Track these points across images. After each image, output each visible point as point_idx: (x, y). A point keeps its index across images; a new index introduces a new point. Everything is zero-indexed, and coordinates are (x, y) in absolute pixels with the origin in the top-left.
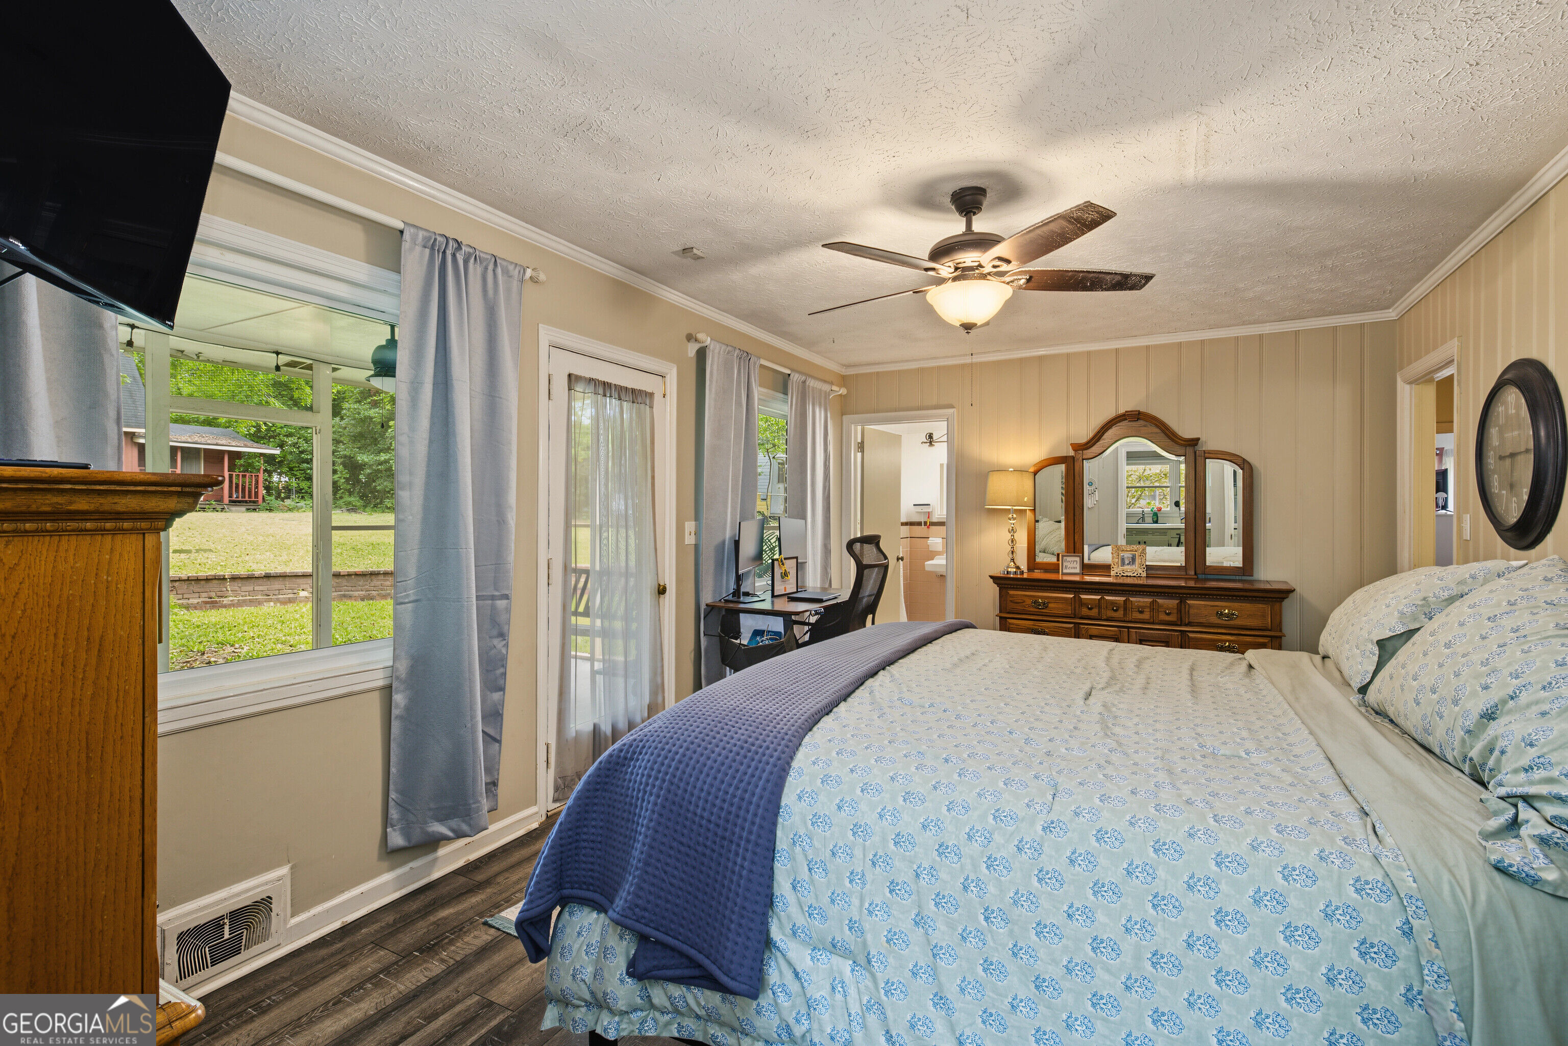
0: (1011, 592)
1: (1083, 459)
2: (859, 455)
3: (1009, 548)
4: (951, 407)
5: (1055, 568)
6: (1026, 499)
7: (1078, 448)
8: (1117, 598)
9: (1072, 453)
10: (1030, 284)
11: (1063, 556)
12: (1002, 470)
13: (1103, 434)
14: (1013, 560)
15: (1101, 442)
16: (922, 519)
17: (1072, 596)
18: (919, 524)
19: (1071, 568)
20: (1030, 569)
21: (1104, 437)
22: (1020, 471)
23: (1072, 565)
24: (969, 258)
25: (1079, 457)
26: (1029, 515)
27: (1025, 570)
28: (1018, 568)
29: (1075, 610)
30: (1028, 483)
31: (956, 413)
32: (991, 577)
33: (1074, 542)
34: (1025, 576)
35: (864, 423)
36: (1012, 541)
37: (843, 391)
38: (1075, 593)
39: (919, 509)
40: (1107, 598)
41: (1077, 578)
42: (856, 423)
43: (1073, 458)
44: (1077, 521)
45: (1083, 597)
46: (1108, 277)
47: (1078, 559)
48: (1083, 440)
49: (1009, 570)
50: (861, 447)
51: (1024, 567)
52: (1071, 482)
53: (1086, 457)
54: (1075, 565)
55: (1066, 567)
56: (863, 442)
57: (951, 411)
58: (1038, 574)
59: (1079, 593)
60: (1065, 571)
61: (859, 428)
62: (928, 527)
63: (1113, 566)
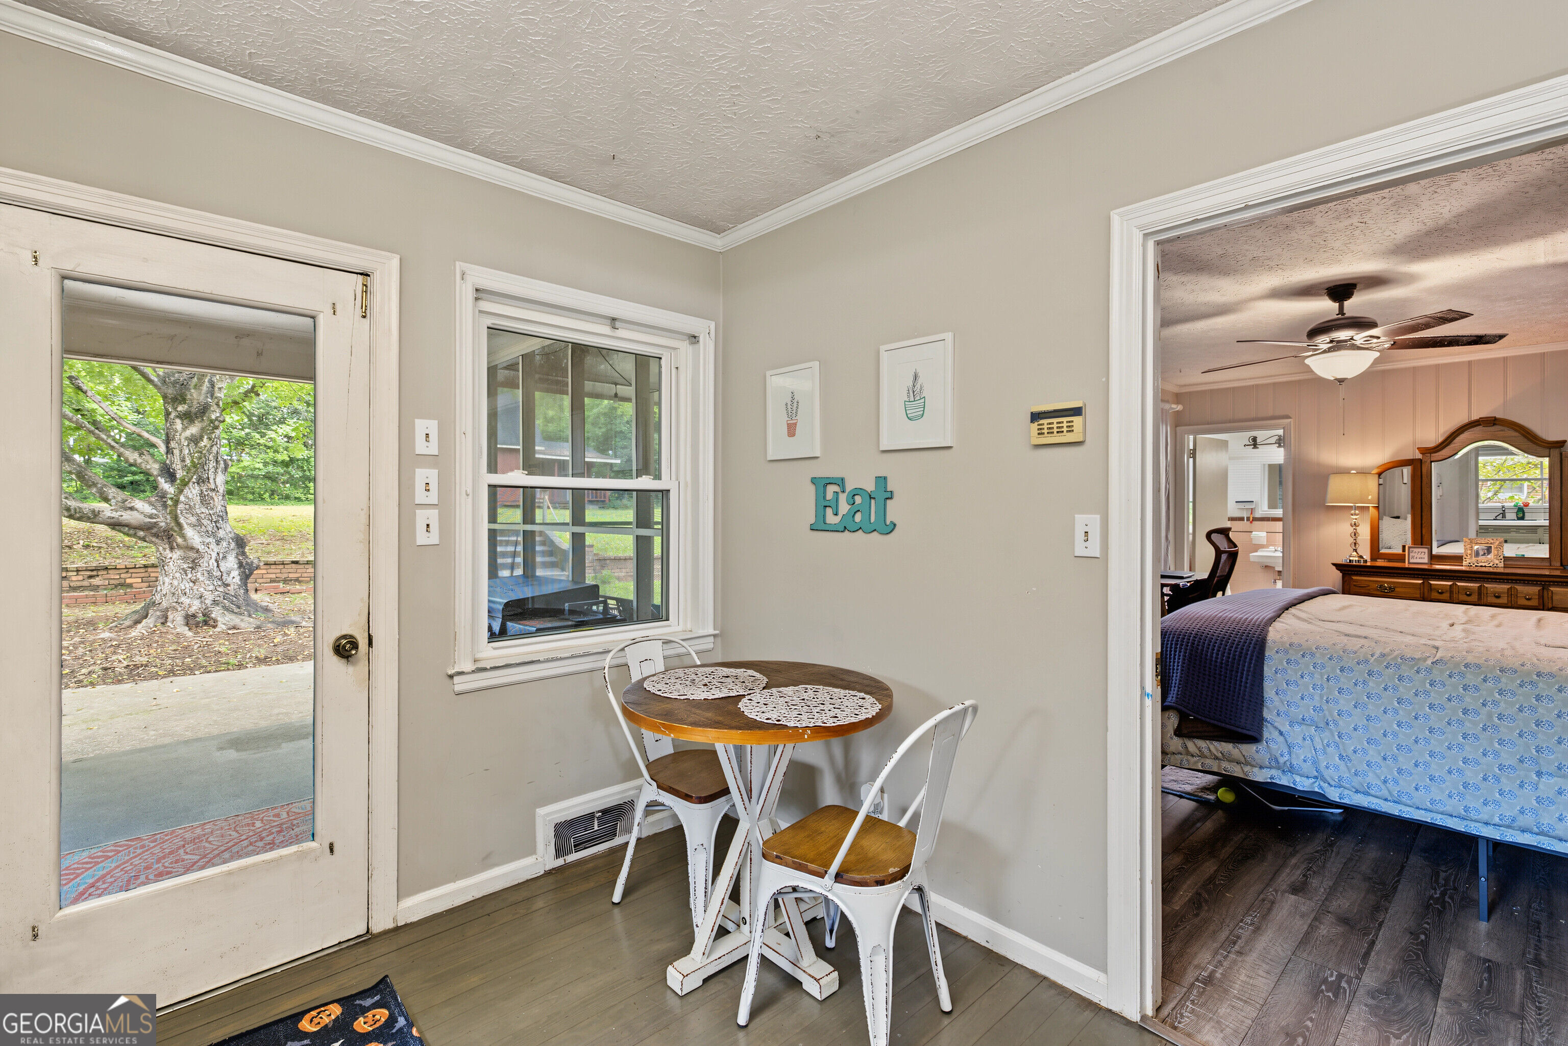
0: (1354, 578)
1: (1431, 462)
2: (1191, 460)
3: (1352, 540)
4: (1288, 417)
5: (1401, 558)
6: (1370, 497)
7: (1426, 451)
8: (1469, 585)
9: (1419, 456)
10: (1394, 346)
11: (1409, 548)
12: (1344, 471)
13: (1454, 439)
14: (1355, 550)
15: (1452, 446)
16: (1245, 515)
17: (1420, 582)
18: (1241, 519)
19: (1419, 558)
20: (1373, 559)
21: (1455, 441)
22: (1363, 472)
23: (1419, 556)
24: (1343, 335)
25: (1427, 459)
26: (1373, 511)
27: (1369, 560)
28: (1361, 557)
29: (1424, 594)
30: (1372, 484)
31: (1292, 423)
32: (1334, 564)
33: (1422, 536)
34: (1369, 564)
35: (1195, 433)
36: (1355, 534)
37: (1179, 407)
38: (1423, 579)
39: (1241, 506)
40: (1459, 584)
41: (1426, 567)
42: (1190, 433)
43: (1421, 460)
44: (1424, 517)
45: (1432, 582)
46: (1464, 338)
47: (1426, 550)
48: (1432, 445)
49: (1351, 558)
50: (1193, 454)
51: (1367, 556)
52: (1418, 482)
53: (1435, 459)
54: (1422, 555)
55: (1413, 557)
56: (1195, 449)
57: (1289, 420)
58: (1380, 563)
59: (1429, 579)
60: (1412, 561)
61: (1191, 437)
62: (1251, 522)
63: (1465, 556)
